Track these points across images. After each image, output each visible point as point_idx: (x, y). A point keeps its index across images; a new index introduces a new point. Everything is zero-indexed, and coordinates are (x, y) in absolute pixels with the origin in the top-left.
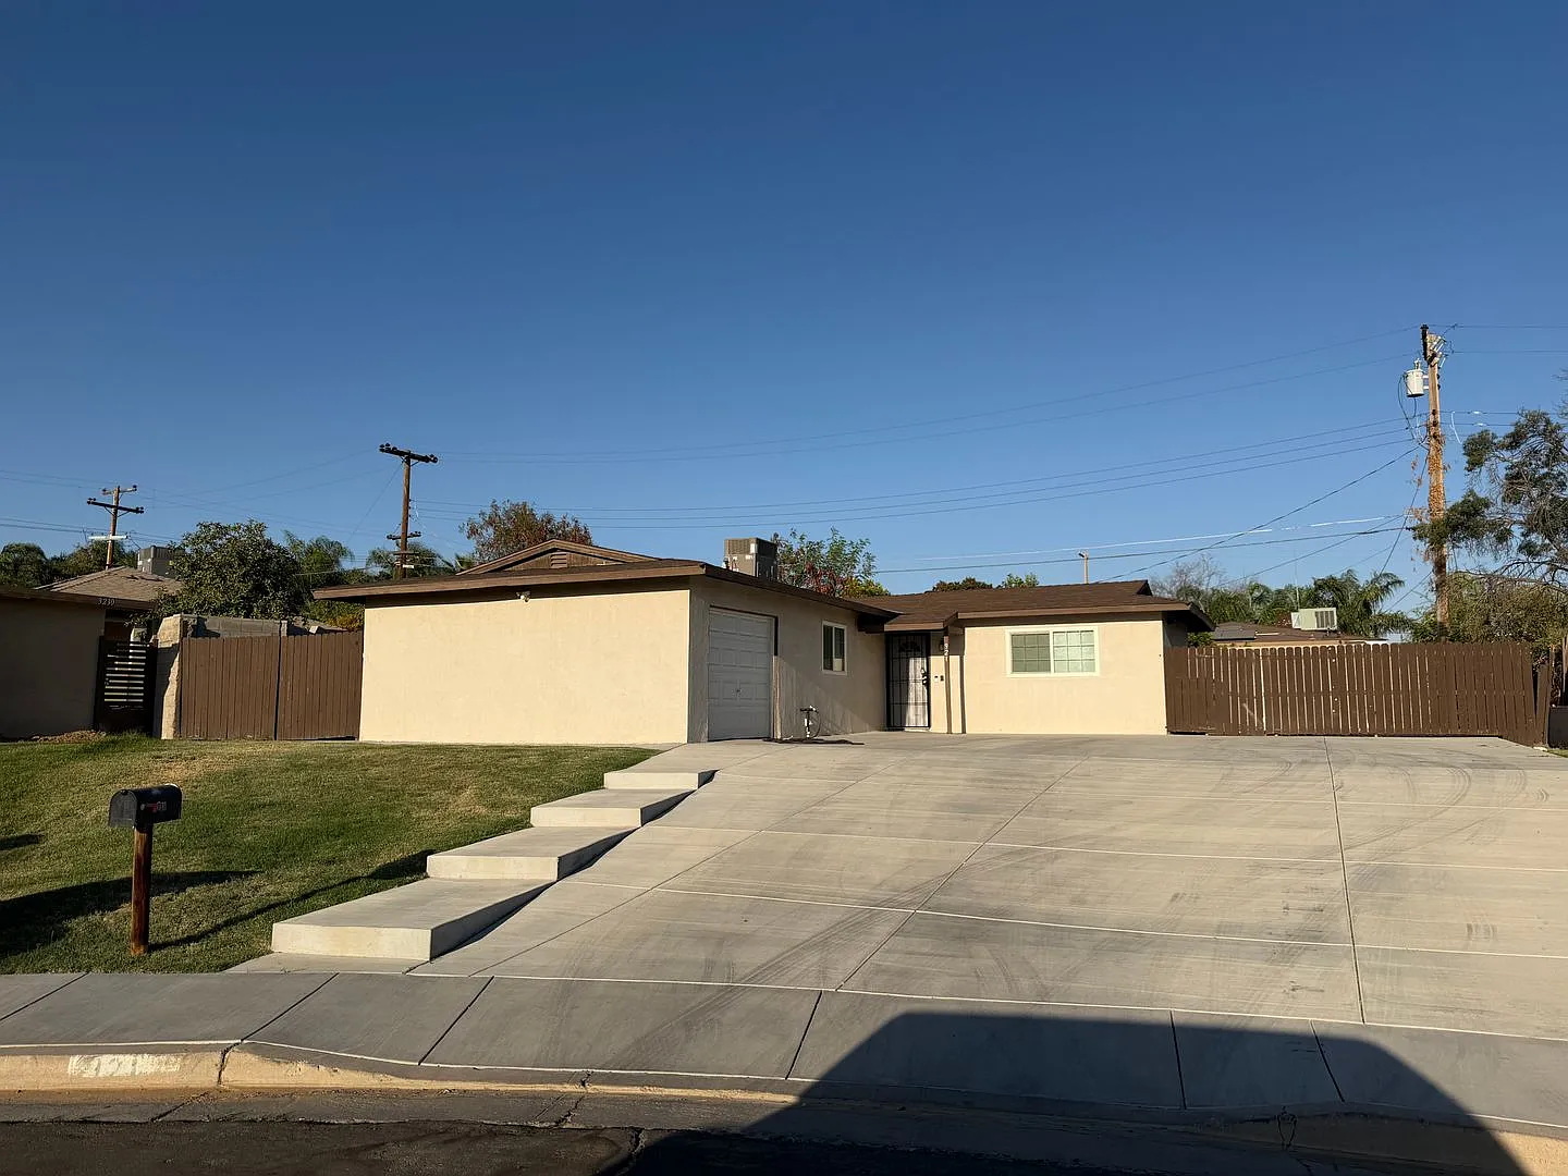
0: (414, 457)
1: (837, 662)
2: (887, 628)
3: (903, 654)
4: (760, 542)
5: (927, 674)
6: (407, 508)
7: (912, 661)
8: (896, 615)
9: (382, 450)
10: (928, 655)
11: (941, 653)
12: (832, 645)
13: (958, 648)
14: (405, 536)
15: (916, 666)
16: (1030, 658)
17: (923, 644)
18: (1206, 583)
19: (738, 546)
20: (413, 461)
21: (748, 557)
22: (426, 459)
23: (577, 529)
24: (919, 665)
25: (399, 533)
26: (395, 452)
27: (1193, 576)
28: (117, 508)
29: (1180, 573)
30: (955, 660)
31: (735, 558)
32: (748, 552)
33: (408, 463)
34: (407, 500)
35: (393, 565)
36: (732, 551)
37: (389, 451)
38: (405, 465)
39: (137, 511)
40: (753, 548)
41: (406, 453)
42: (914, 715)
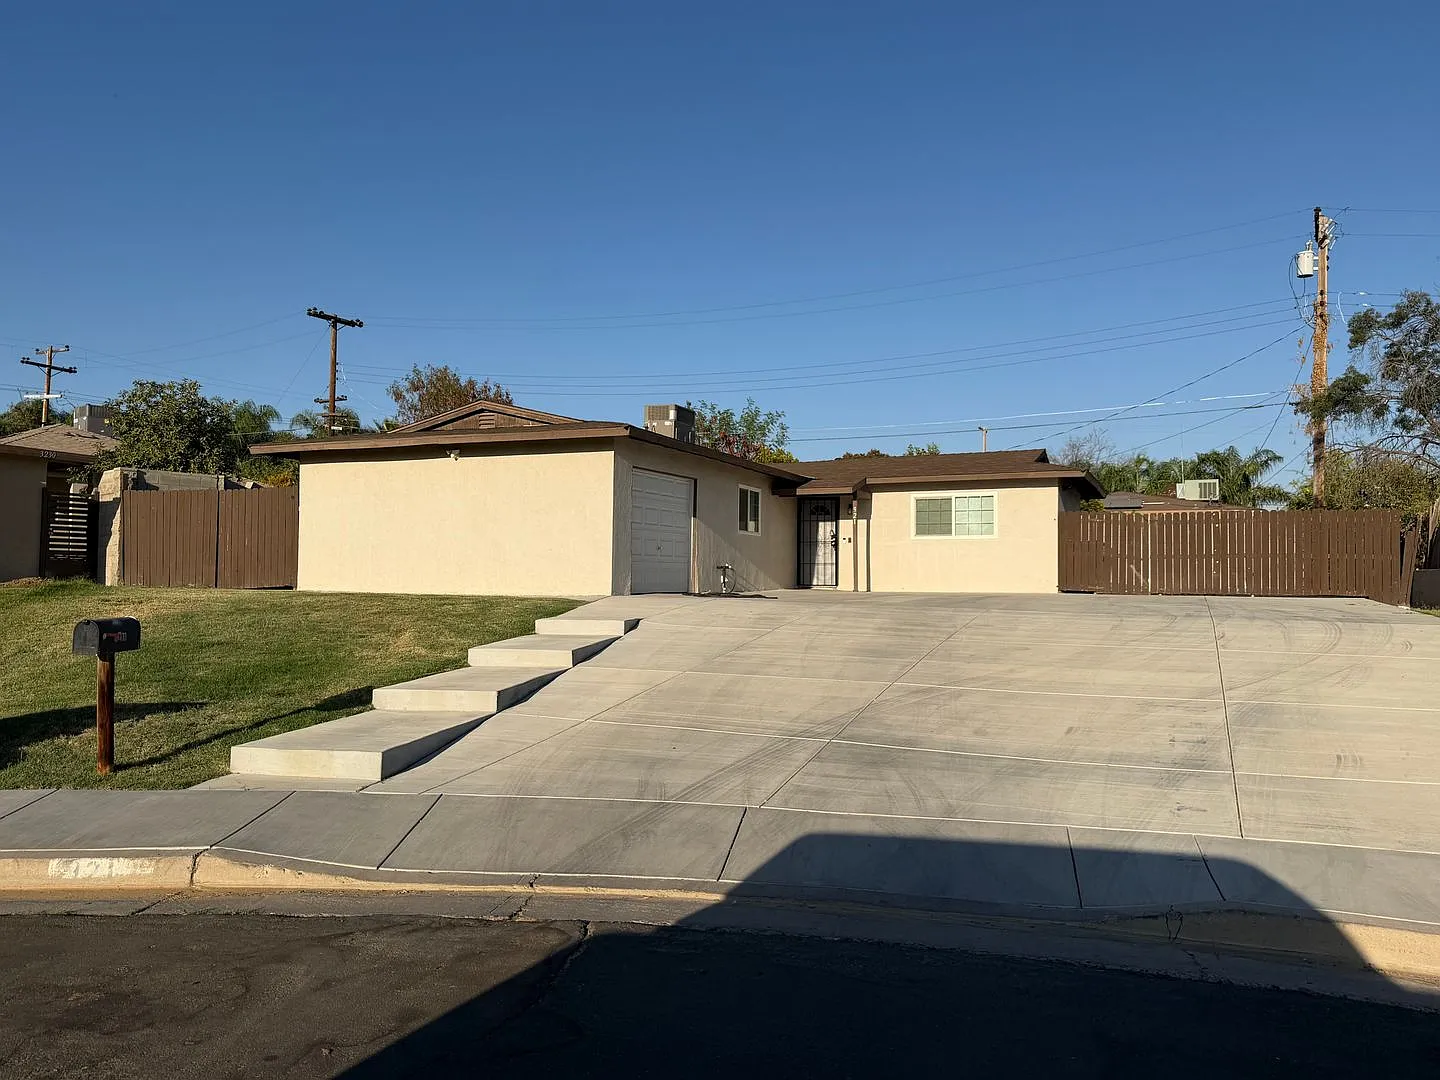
0: (340, 321)
1: (751, 525)
2: (800, 492)
3: (814, 517)
4: (678, 409)
5: (836, 536)
6: (334, 371)
7: (821, 524)
8: (807, 480)
9: (310, 314)
10: (837, 519)
11: (849, 516)
12: (747, 509)
13: (865, 513)
14: (333, 399)
15: (825, 529)
16: (933, 522)
17: (832, 508)
18: (1096, 457)
19: (659, 413)
20: (339, 325)
21: (667, 423)
22: (351, 324)
23: (498, 394)
24: (829, 529)
25: (327, 396)
26: (322, 316)
27: (1085, 450)
28: (50, 367)
29: (1073, 447)
30: (862, 523)
31: (654, 424)
32: (667, 418)
33: (335, 327)
34: (334, 363)
35: (322, 427)
36: (652, 418)
37: (315, 315)
38: (332, 330)
39: (70, 371)
40: (672, 414)
41: (332, 317)
42: (822, 575)
